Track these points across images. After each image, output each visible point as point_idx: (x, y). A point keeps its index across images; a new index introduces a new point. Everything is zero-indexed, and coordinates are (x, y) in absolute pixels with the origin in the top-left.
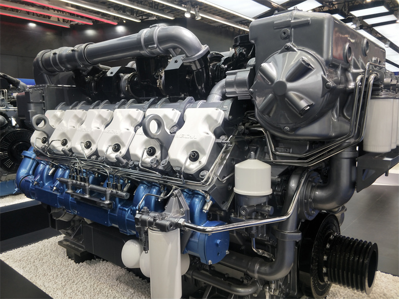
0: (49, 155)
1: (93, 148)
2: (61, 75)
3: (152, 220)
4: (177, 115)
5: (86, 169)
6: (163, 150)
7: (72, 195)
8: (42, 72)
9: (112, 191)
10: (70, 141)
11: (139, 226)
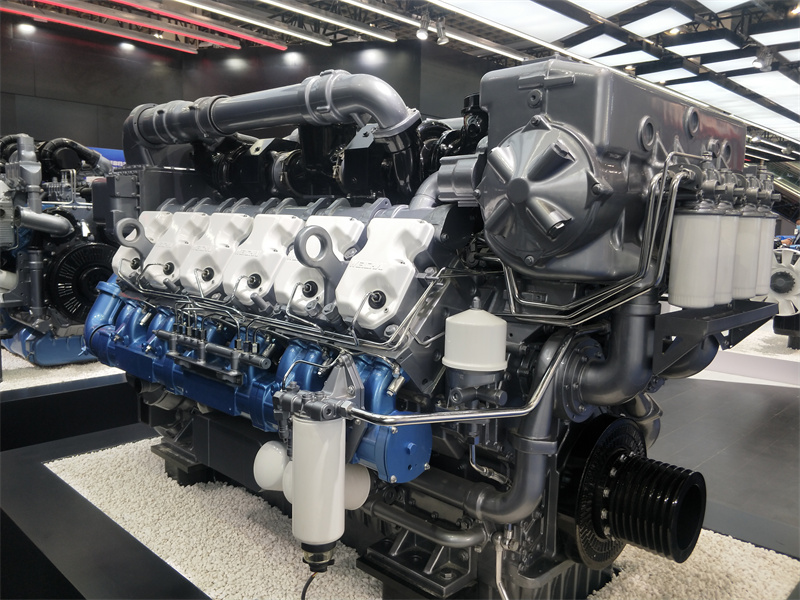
0: (141, 290)
1: (217, 280)
2: (171, 149)
3: (300, 401)
4: (358, 229)
5: (201, 317)
6: (329, 288)
7: (177, 361)
8: (138, 143)
9: (242, 355)
10: (178, 266)
11: (280, 411)
